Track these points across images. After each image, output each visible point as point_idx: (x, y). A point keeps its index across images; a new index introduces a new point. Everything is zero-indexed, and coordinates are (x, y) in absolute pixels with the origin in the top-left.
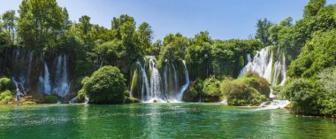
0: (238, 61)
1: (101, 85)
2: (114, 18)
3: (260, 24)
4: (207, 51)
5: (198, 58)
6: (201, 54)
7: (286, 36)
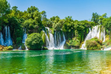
0: (86, 31)
1: (36, 42)
2: (29, 8)
3: (93, 14)
4: (72, 26)
5: (69, 29)
6: (70, 28)
7: (106, 22)
